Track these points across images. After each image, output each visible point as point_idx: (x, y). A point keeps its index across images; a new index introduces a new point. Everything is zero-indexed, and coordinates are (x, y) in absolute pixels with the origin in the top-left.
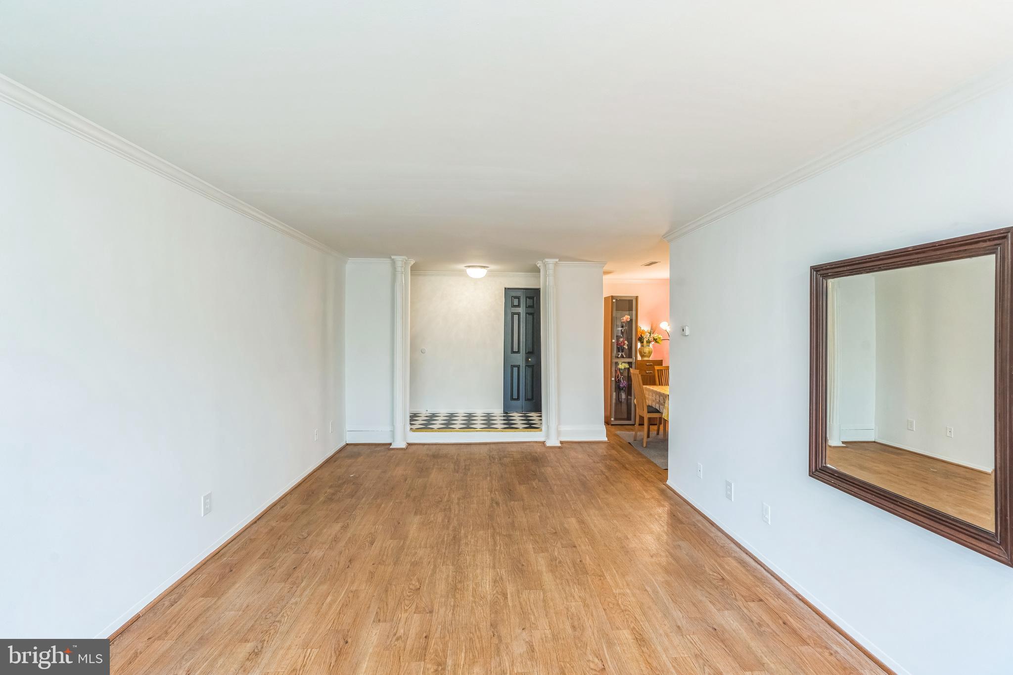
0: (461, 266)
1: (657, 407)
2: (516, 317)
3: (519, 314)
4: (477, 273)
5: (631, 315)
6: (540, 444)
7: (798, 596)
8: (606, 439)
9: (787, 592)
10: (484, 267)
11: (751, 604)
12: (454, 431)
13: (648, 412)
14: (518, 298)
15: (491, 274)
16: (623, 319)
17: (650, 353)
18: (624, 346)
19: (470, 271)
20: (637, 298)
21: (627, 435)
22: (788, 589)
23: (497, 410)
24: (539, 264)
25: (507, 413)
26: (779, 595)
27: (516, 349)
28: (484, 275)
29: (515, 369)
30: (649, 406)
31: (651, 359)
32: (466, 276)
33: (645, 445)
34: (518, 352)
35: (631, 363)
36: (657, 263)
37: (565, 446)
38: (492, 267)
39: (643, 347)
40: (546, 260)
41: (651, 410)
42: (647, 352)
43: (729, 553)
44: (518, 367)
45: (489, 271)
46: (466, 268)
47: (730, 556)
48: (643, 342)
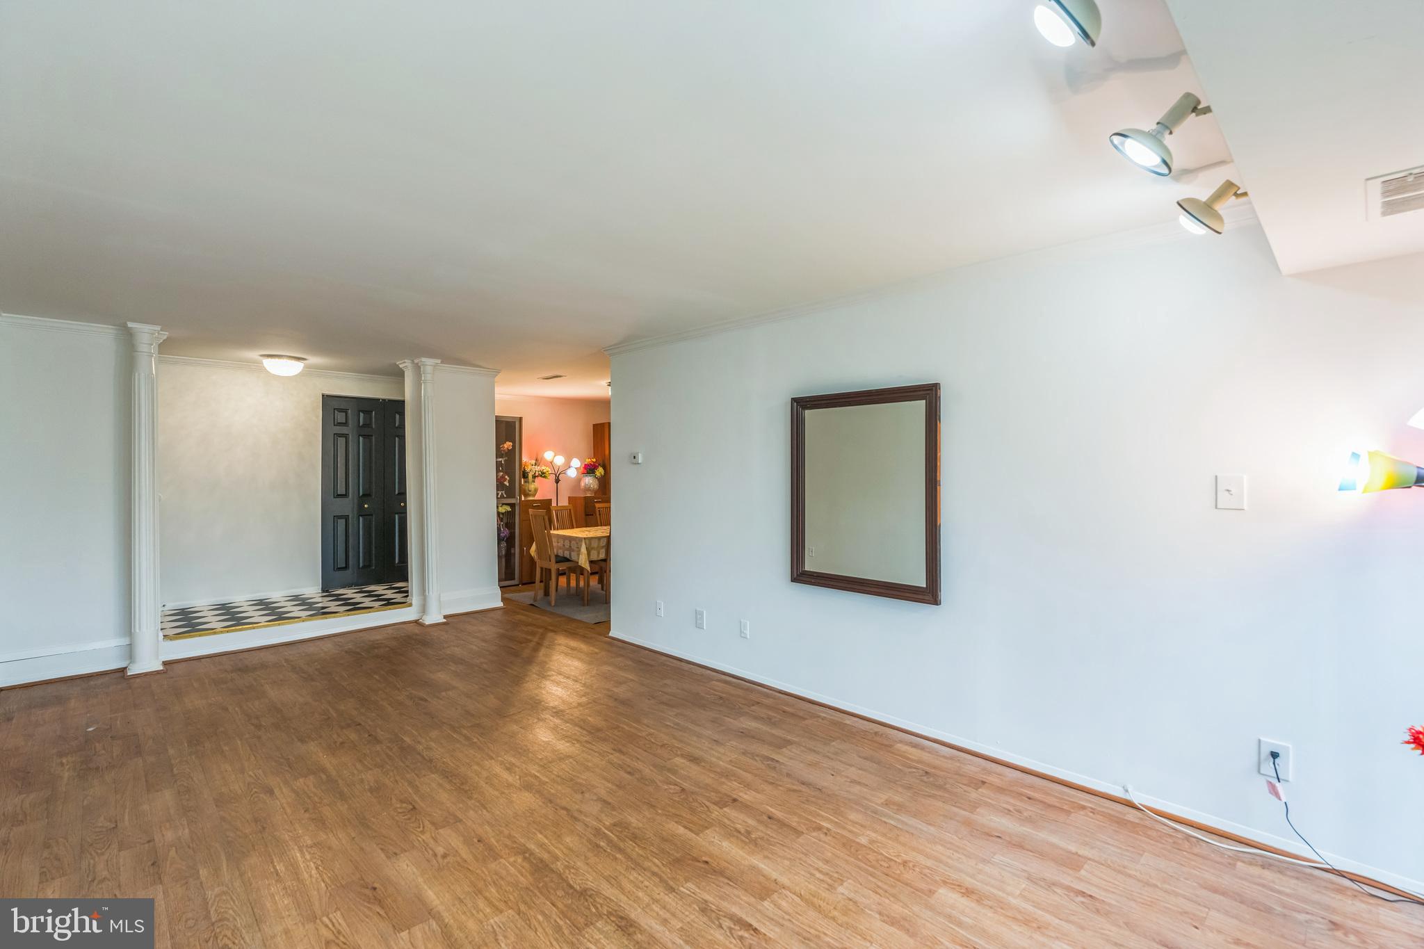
0: (253, 354)
1: (567, 554)
2: (342, 441)
3: (346, 436)
4: (285, 368)
5: (514, 443)
6: (412, 624)
7: (781, 692)
8: (501, 604)
9: (771, 692)
10: (298, 359)
11: (753, 708)
12: (258, 627)
13: (557, 562)
14: (345, 411)
15: (310, 371)
16: (503, 447)
17: (536, 490)
18: (505, 483)
19: (269, 364)
20: (521, 419)
21: (525, 596)
22: (771, 690)
23: (312, 590)
24: (406, 365)
25: (327, 591)
26: (767, 696)
27: (341, 490)
28: (296, 373)
29: (342, 523)
30: (557, 556)
31: (537, 497)
32: (262, 369)
33: (553, 603)
34: (345, 496)
35: (514, 504)
36: (560, 376)
37: (452, 620)
38: (314, 360)
39: (527, 484)
40: (424, 359)
41: (561, 560)
42: (533, 490)
43: (710, 679)
44: (346, 518)
45: (306, 367)
46: (261, 358)
47: (713, 680)
48: (527, 477)
